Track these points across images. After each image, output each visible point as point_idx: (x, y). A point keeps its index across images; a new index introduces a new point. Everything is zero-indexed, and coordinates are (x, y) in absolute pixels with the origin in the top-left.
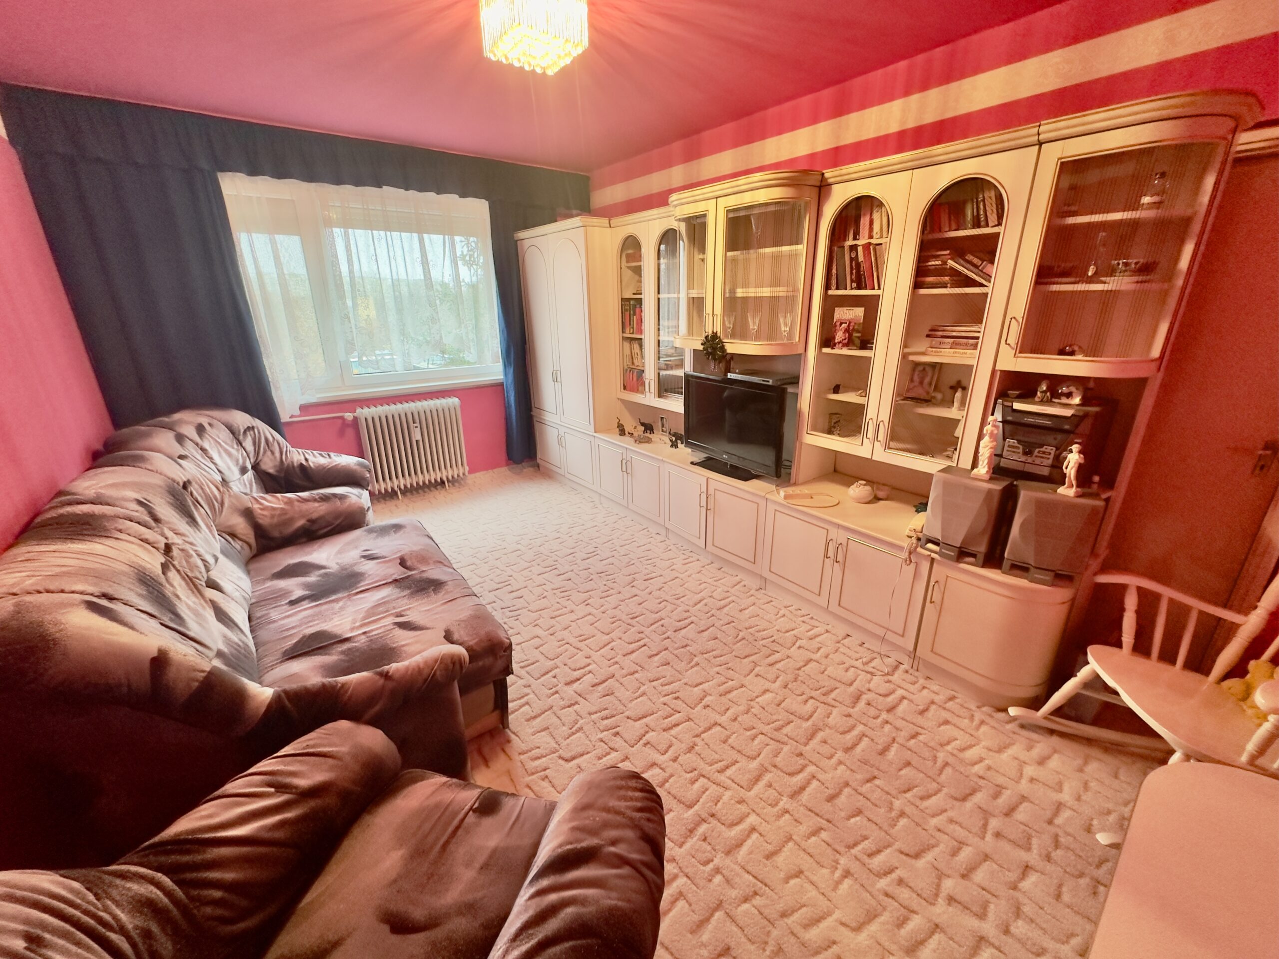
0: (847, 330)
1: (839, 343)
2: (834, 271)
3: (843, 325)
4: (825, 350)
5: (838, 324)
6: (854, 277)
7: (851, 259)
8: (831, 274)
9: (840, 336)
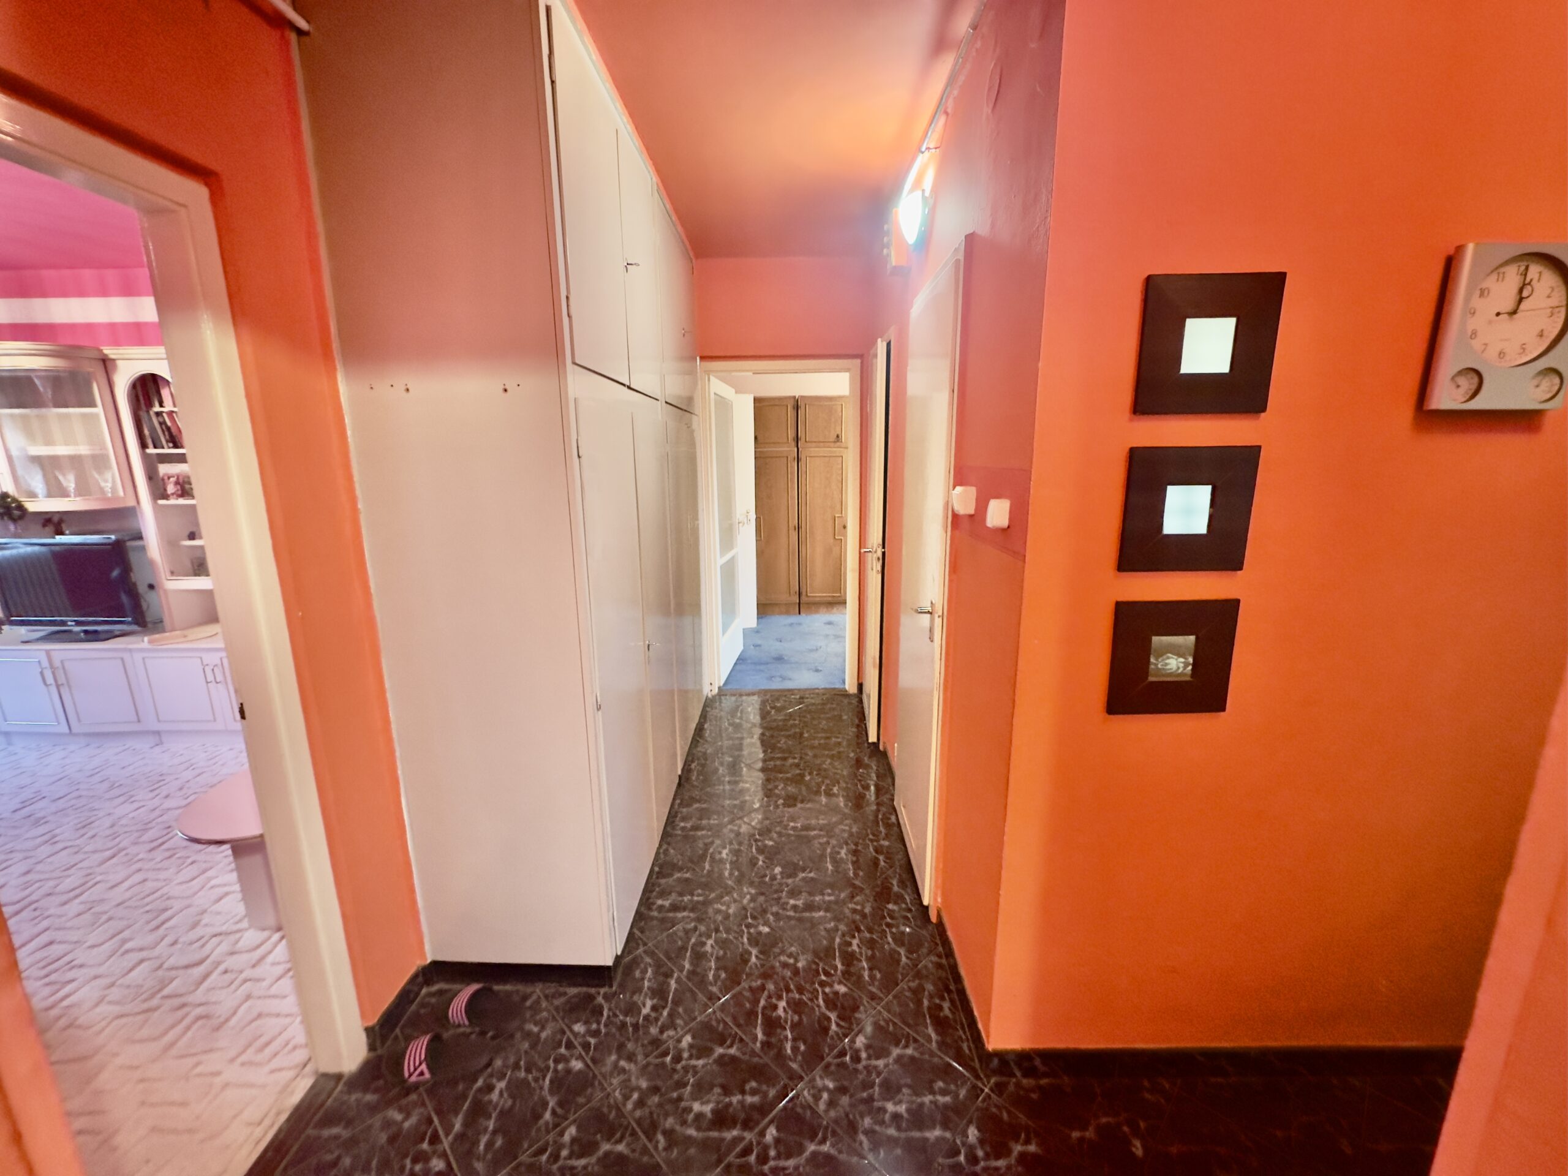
0: (177, 483)
1: (173, 494)
2: (146, 432)
3: (172, 479)
4: (161, 502)
5: (166, 478)
6: (167, 437)
7: (161, 424)
8: (144, 435)
9: (171, 489)
